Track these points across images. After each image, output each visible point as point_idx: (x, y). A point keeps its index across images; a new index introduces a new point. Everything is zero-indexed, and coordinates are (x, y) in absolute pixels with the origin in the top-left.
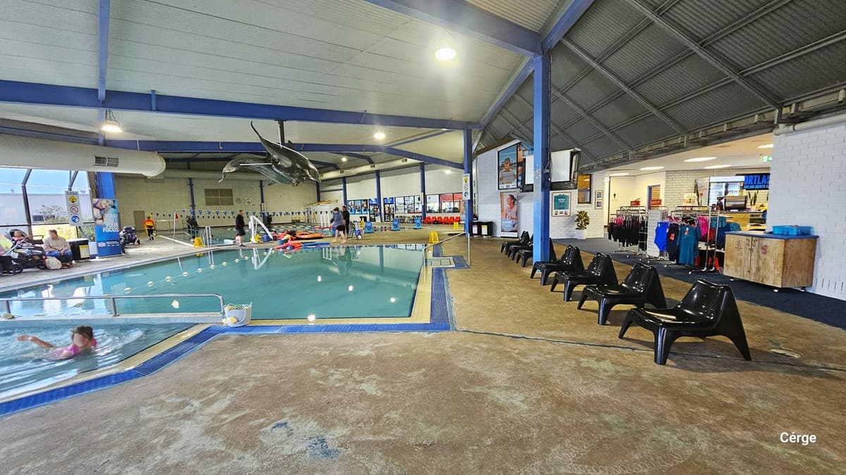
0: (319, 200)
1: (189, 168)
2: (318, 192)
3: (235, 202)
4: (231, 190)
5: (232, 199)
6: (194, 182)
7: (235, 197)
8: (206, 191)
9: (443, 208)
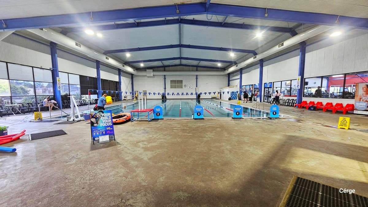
0: (229, 86)
1: (165, 70)
2: (229, 81)
3: (183, 87)
4: (182, 81)
5: (182, 85)
6: (166, 77)
7: (184, 84)
8: (171, 81)
9: (331, 92)
